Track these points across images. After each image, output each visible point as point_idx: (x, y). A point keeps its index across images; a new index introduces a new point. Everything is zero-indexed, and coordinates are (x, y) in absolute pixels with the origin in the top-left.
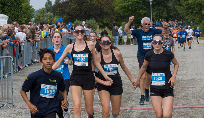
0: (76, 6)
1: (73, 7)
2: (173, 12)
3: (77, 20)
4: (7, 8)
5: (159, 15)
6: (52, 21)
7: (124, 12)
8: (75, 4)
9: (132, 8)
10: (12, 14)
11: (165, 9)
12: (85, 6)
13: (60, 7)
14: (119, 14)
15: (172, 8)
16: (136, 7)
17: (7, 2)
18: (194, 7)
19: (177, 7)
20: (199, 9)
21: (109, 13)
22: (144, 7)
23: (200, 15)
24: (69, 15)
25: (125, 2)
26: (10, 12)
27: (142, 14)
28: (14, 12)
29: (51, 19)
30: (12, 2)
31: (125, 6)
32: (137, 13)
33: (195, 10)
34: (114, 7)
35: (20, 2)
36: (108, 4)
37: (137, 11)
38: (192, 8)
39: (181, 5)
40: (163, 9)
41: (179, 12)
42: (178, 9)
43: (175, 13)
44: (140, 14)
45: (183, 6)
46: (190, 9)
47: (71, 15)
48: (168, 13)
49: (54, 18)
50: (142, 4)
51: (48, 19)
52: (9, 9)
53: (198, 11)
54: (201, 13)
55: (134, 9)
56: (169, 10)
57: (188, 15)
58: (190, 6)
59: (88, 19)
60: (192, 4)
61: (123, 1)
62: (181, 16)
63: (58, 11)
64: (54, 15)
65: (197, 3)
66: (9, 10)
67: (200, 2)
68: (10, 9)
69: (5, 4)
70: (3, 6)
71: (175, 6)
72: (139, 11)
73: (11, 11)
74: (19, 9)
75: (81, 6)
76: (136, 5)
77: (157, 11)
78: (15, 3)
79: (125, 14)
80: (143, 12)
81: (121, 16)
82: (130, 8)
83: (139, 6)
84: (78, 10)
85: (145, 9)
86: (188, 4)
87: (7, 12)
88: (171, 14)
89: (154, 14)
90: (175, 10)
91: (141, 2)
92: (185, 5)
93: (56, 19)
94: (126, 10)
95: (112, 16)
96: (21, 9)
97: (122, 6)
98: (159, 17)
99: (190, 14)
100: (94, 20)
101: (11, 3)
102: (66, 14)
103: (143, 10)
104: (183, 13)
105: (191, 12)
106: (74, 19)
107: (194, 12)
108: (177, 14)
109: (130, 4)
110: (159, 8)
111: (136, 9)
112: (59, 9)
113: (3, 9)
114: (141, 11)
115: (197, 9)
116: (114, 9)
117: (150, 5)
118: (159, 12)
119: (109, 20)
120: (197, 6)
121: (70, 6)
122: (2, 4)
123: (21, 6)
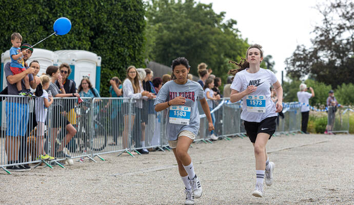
4: (106, 40)
10: (118, 53)
17: (104, 26)
26: (112, 48)
28: (121, 49)
30: (118, 26)
35: (138, 27)
52: (109, 40)
66: (110, 44)
68: (113, 41)
69: (101, 30)
70: (96, 34)
73: (115, 47)
74: (137, 41)
78: (126, 29)
87: (106, 47)
101: (114, 26)
122: (91, 29)
123: (140, 35)
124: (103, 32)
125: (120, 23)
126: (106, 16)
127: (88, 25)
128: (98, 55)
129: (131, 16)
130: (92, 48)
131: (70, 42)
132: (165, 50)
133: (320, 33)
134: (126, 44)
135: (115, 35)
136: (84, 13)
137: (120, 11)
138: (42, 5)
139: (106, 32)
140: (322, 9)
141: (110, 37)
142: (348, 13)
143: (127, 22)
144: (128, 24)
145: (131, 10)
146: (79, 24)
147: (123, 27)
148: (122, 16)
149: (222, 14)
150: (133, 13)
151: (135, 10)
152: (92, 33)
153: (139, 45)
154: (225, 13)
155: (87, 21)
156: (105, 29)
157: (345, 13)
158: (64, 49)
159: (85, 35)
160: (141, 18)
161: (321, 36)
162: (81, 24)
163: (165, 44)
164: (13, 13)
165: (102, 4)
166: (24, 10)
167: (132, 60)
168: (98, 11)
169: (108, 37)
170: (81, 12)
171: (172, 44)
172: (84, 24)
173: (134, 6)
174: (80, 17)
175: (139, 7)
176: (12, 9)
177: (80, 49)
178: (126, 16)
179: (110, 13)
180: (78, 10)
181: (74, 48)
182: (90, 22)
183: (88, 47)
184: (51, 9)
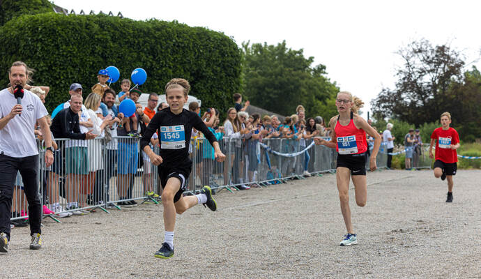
4: (205, 84)
10: (217, 97)
17: (203, 71)
26: (211, 92)
28: (220, 93)
30: (216, 71)
35: (235, 72)
52: (208, 85)
66: (209, 88)
68: (212, 87)
69: (200, 75)
70: (196, 79)
73: (213, 90)
74: (234, 85)
78: (223, 74)
87: (205, 91)
96: (237, 86)
101: (213, 72)
112: (382, 105)
123: (236, 80)
124: (202, 77)
125: (218, 68)
126: (205, 63)
127: (188, 71)
128: (198, 99)
129: (228, 62)
130: (192, 92)
132: (259, 93)
133: (403, 76)
134: (224, 88)
135: (213, 80)
136: (185, 60)
137: (218, 57)
138: (145, 53)
139: (205, 77)
140: (405, 54)
141: (209, 81)
142: (428, 57)
143: (224, 68)
144: (225, 69)
145: (228, 56)
146: (180, 70)
147: (221, 72)
148: (220, 62)
149: (311, 59)
150: (230, 58)
151: (232, 56)
152: (193, 78)
153: (237, 89)
154: (313, 58)
155: (188, 67)
156: (204, 74)
157: (426, 58)
160: (237, 63)
161: (404, 79)
162: (182, 70)
163: (259, 88)
164: (119, 62)
165: (201, 51)
166: (129, 58)
167: (229, 103)
168: (198, 57)
169: (207, 82)
170: (182, 60)
171: (266, 89)
172: (185, 71)
173: (231, 53)
174: (181, 64)
175: (236, 54)
176: (119, 57)
178: (224, 62)
179: (208, 60)
180: (179, 57)
182: (191, 68)
184: (154, 57)
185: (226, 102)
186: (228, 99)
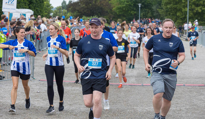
0: (84, 5)
1: (82, 6)
2: (156, 13)
3: (84, 16)
4: (33, 5)
5: (146, 15)
6: (66, 16)
7: (120, 12)
8: (83, 4)
9: (125, 9)
10: (36, 10)
11: (150, 10)
12: (90, 6)
13: (72, 6)
14: (116, 13)
15: (155, 10)
16: (129, 9)
18: (171, 10)
19: (159, 10)
20: (175, 12)
21: (109, 12)
22: (135, 9)
23: (175, 17)
24: (79, 12)
25: (120, 4)
26: (35, 8)
27: (133, 14)
28: (37, 8)
29: (66, 15)
31: (120, 7)
32: (129, 13)
33: (172, 13)
34: (112, 8)
35: (43, 1)
36: (107, 5)
37: (129, 12)
38: (170, 11)
39: (162, 8)
40: (149, 11)
41: (160, 13)
42: (159, 11)
43: (157, 14)
44: (132, 14)
45: (164, 10)
46: (168, 12)
47: (80, 12)
48: (152, 14)
49: (67, 14)
50: (133, 7)
51: (63, 15)
53: (174, 13)
54: (176, 15)
55: (127, 10)
56: (153, 12)
57: (167, 16)
58: (168, 10)
59: (93, 16)
60: (170, 8)
61: (119, 4)
62: (162, 16)
63: (71, 9)
64: (68, 12)
65: (174, 7)
67: (176, 7)
68: (35, 6)
70: (30, 3)
71: (158, 9)
72: (131, 11)
75: (88, 6)
76: (128, 7)
77: (144, 12)
78: (39, 2)
79: (120, 13)
80: (134, 12)
81: (117, 15)
82: (124, 9)
83: (131, 8)
84: (85, 9)
85: (135, 11)
86: (167, 8)
87: (33, 8)
88: (154, 15)
89: (142, 14)
90: (157, 12)
91: (132, 5)
92: (165, 8)
93: (69, 14)
94: (121, 10)
95: (111, 14)
96: (43, 6)
97: (118, 7)
98: (145, 16)
99: (168, 15)
100: (97, 16)
102: (76, 11)
103: (134, 11)
104: (163, 14)
105: (169, 14)
106: (82, 15)
107: (171, 14)
108: (159, 15)
109: (124, 6)
110: (146, 10)
111: (128, 10)
112: (71, 7)
113: (30, 5)
114: (132, 12)
115: (173, 12)
116: (113, 9)
117: (139, 7)
118: (146, 13)
119: (108, 17)
120: (174, 10)
121: (80, 6)
122: (29, 2)
123: (43, 4)
131: (23, 6)
135: (36, 4)
139: (33, 2)
152: (29, 3)
158: (21, 8)
159: (27, 4)
177: (26, 8)
181: (24, 8)
183: (28, 8)
185: (39, 12)
186: (40, 10)
